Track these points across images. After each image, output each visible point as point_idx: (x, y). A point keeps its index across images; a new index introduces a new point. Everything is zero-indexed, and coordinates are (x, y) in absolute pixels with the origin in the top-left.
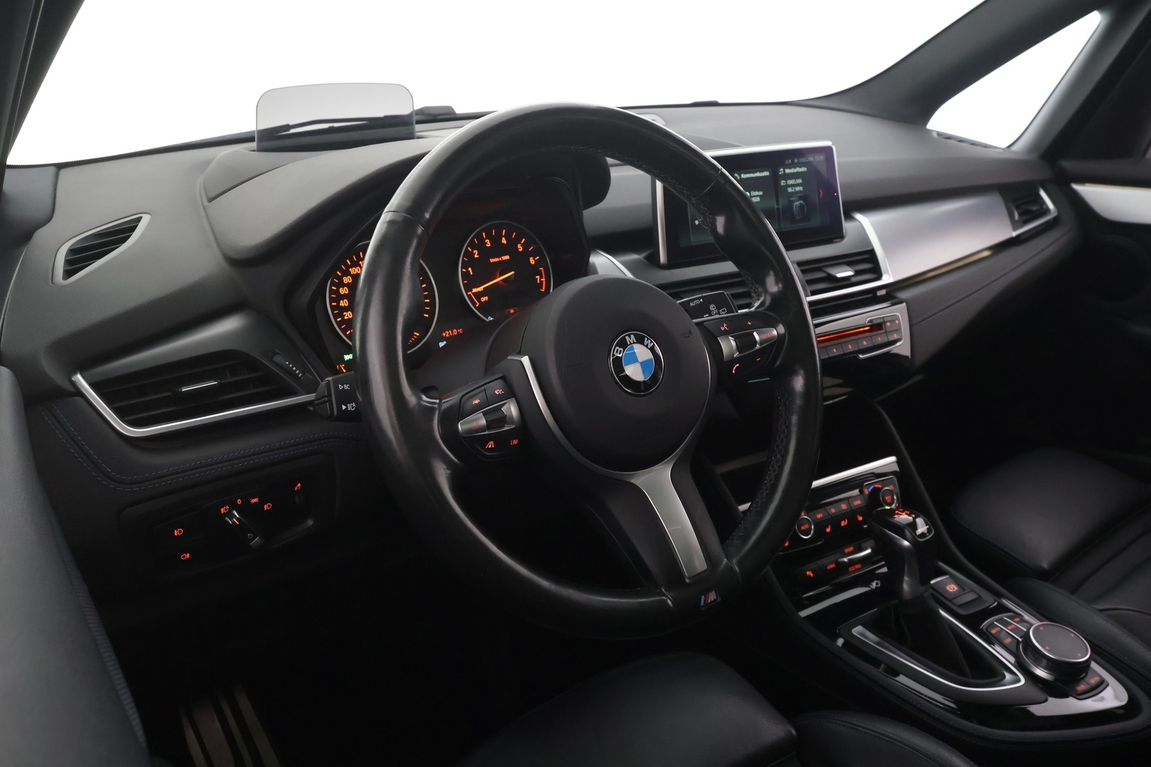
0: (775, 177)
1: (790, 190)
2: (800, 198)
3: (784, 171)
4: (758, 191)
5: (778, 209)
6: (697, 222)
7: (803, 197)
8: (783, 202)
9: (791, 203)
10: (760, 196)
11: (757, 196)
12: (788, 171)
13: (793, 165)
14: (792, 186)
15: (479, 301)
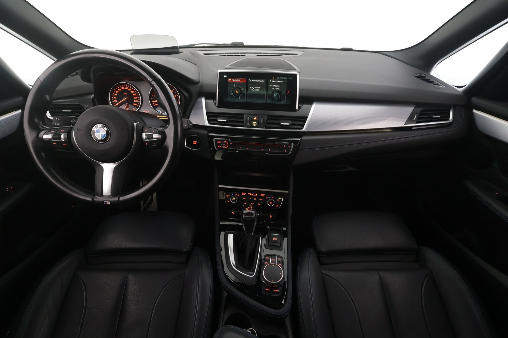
0: (267, 83)
1: (273, 89)
2: (277, 92)
3: (272, 81)
4: (259, 87)
5: (267, 95)
6: (231, 94)
7: (280, 92)
8: (269, 92)
9: (273, 94)
10: (259, 89)
11: (258, 89)
12: (273, 81)
13: (276, 79)
14: (274, 87)
15: (155, 105)
